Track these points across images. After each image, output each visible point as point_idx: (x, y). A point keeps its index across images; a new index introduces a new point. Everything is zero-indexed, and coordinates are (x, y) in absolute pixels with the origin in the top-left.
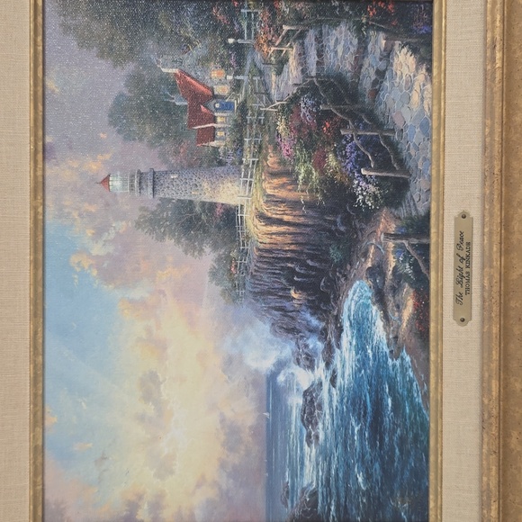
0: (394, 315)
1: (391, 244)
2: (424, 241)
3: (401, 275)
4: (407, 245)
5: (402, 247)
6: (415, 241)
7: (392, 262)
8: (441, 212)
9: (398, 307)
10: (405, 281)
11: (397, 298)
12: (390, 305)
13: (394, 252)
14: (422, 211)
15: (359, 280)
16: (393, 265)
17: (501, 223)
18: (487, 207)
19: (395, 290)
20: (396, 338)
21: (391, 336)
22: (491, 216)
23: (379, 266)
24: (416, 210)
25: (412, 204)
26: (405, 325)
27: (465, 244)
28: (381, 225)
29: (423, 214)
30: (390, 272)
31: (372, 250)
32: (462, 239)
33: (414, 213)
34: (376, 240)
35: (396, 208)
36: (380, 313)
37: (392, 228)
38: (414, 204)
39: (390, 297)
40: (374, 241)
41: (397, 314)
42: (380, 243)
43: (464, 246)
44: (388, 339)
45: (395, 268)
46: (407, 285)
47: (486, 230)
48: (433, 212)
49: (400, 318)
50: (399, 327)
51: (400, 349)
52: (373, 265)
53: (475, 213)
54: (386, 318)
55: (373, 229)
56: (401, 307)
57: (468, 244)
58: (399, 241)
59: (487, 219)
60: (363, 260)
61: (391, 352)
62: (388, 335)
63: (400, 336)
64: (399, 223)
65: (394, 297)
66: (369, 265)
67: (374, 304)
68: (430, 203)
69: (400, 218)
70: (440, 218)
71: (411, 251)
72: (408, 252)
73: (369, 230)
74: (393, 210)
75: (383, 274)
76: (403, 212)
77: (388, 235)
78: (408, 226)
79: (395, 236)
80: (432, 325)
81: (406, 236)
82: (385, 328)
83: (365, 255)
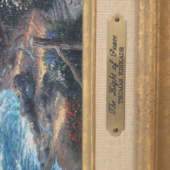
0: (45, 126)
1: (41, 50)
2: (77, 47)
3: (52, 83)
4: (58, 51)
5: (53, 53)
6: (67, 47)
7: (43, 69)
8: (93, 14)
9: (49, 117)
10: (57, 89)
11: (48, 108)
12: (41, 115)
13: (45, 58)
14: (74, 15)
15: (6, 88)
16: (44, 72)
17: (157, 24)
18: (142, 8)
19: (46, 99)
20: (47, 150)
21: (42, 149)
22: (147, 16)
23: (28, 74)
24: (68, 13)
25: (63, 7)
26: (56, 135)
27: (118, 49)
28: (30, 29)
29: (75, 18)
30: (41, 80)
31: (20, 56)
32: (115, 44)
33: (66, 17)
34: (25, 44)
35: (47, 11)
36: (30, 125)
37: (42, 33)
38: (66, 7)
39: (41, 108)
40: (22, 46)
41: (48, 125)
42: (30, 49)
43: (117, 52)
44: (39, 152)
45: (46, 76)
46: (59, 93)
47: (141, 33)
48: (85, 15)
49: (52, 129)
50: (50, 138)
51: (52, 161)
52: (22, 73)
53: (129, 16)
54: (37, 129)
55: (21, 33)
56: (53, 117)
57: (122, 49)
58: (50, 47)
59: (142, 21)
60: (10, 67)
61: (42, 165)
62: (38, 147)
63: (52, 148)
64: (49, 26)
65: (45, 106)
66: (17, 72)
67: (23, 115)
68: (82, 6)
69: (50, 21)
70: (93, 21)
71: (63, 58)
72: (60, 59)
73: (16, 33)
74: (43, 12)
75: (32, 82)
76: (53, 15)
77: (38, 40)
78: (59, 31)
79: (46, 41)
80: (85, 135)
81: (57, 41)
82: (35, 140)
83: (13, 61)
